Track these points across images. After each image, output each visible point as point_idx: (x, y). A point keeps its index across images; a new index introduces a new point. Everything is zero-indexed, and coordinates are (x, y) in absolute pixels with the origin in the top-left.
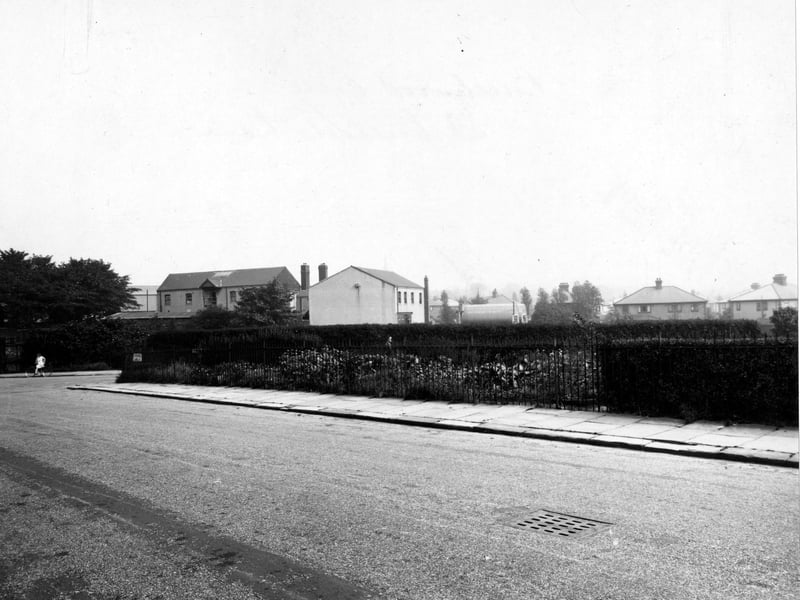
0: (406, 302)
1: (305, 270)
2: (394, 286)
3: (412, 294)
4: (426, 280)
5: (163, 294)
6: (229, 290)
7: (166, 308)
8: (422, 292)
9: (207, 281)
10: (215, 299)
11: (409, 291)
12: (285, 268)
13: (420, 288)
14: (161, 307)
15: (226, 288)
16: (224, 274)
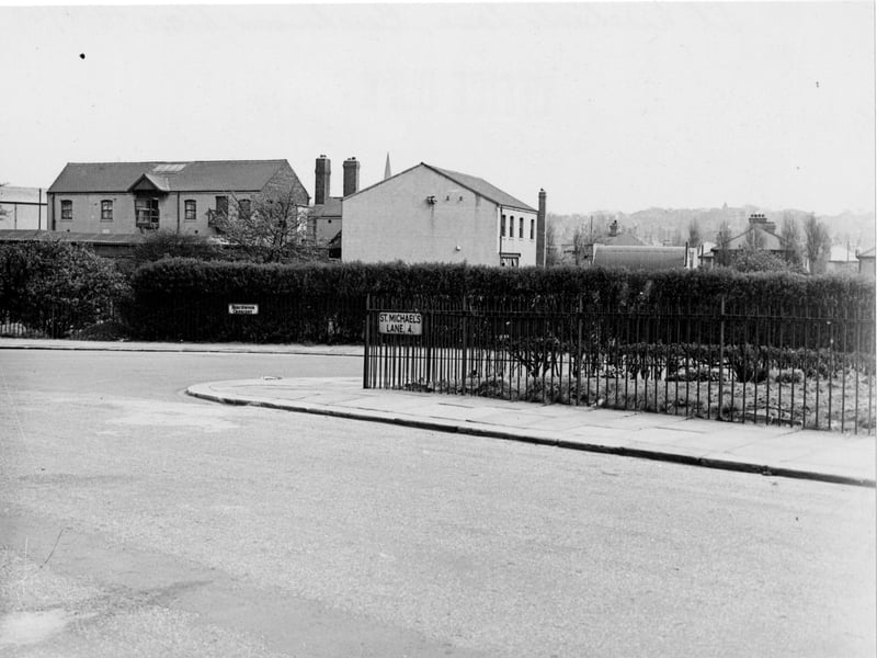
0: (511, 235)
1: (322, 168)
2: (497, 204)
3: (521, 219)
4: (542, 196)
5: (58, 199)
6: (183, 198)
7: (62, 226)
8: (535, 217)
9: (144, 178)
10: (156, 213)
11: (517, 215)
12: (285, 163)
13: (532, 210)
14: (54, 222)
15: (179, 193)
16: (174, 168)
